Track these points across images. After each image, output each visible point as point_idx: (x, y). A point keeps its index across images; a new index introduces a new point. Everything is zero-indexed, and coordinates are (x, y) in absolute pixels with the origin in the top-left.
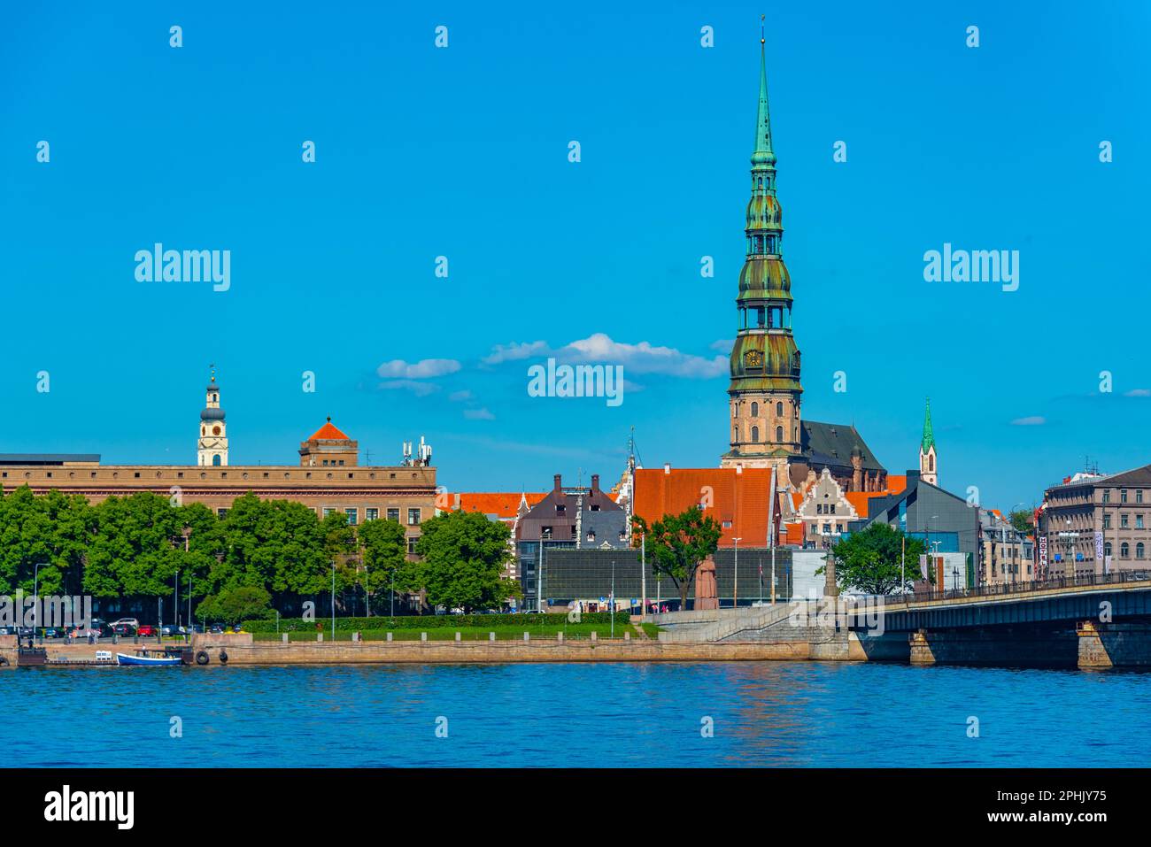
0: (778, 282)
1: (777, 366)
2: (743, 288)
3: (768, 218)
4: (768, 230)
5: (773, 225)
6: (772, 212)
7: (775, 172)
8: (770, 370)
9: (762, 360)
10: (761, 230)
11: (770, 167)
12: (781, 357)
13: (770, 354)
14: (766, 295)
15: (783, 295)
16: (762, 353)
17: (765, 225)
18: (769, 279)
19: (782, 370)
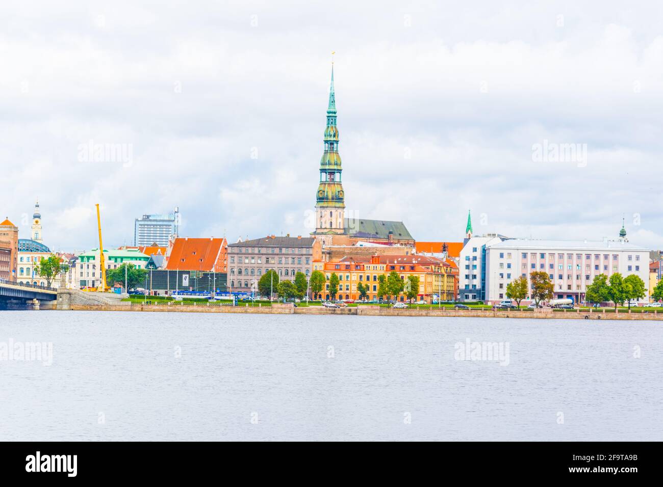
0: (333, 162)
1: (330, 197)
2: (323, 164)
3: (330, 136)
4: (330, 141)
5: (332, 139)
6: (332, 133)
7: (336, 117)
8: (327, 198)
9: (324, 194)
10: (327, 141)
11: (334, 115)
12: (332, 193)
13: (327, 192)
14: (327, 167)
15: (335, 167)
16: (324, 191)
17: (329, 139)
18: (329, 161)
19: (333, 199)
